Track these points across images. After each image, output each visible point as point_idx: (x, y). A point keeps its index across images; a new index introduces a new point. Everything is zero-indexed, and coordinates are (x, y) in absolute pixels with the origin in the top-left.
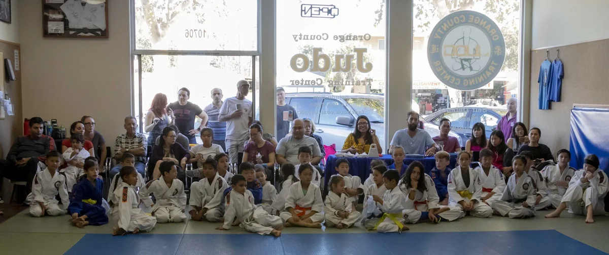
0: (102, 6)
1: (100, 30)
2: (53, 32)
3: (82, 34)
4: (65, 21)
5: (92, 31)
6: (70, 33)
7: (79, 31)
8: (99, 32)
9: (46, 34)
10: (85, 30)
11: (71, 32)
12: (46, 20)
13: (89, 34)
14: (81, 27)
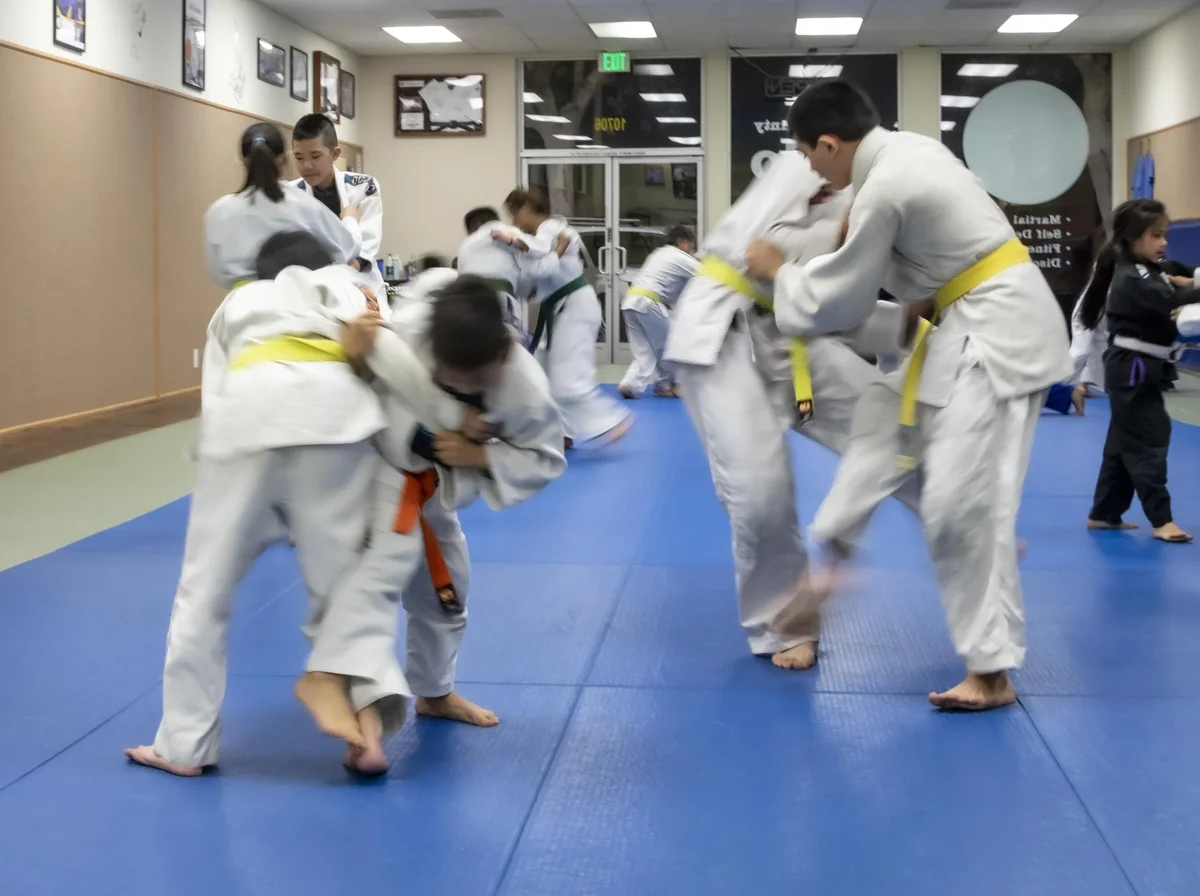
0: (477, 89)
1: (473, 123)
2: (408, 128)
3: (448, 130)
4: (425, 110)
5: (463, 125)
6: (431, 130)
7: (444, 125)
8: (472, 127)
9: (400, 132)
10: (454, 124)
11: (434, 128)
12: (399, 109)
13: (458, 130)
14: (447, 119)
